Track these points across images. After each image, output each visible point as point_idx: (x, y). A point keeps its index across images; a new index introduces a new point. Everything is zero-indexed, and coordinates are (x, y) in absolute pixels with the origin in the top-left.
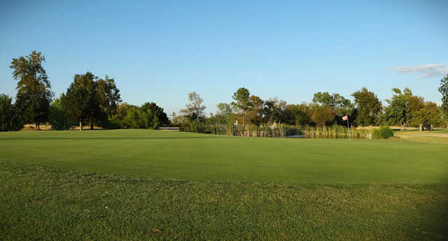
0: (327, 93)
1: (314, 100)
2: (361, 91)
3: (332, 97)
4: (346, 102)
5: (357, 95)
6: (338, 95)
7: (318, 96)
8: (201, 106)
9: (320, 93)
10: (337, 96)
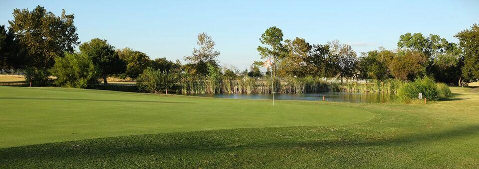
0: (420, 35)
1: (400, 45)
2: (470, 29)
3: (427, 41)
4: (450, 47)
5: (463, 36)
6: (438, 37)
7: (406, 39)
8: (213, 51)
9: (410, 34)
10: (435, 38)
